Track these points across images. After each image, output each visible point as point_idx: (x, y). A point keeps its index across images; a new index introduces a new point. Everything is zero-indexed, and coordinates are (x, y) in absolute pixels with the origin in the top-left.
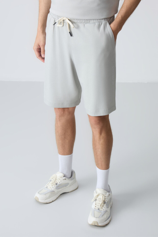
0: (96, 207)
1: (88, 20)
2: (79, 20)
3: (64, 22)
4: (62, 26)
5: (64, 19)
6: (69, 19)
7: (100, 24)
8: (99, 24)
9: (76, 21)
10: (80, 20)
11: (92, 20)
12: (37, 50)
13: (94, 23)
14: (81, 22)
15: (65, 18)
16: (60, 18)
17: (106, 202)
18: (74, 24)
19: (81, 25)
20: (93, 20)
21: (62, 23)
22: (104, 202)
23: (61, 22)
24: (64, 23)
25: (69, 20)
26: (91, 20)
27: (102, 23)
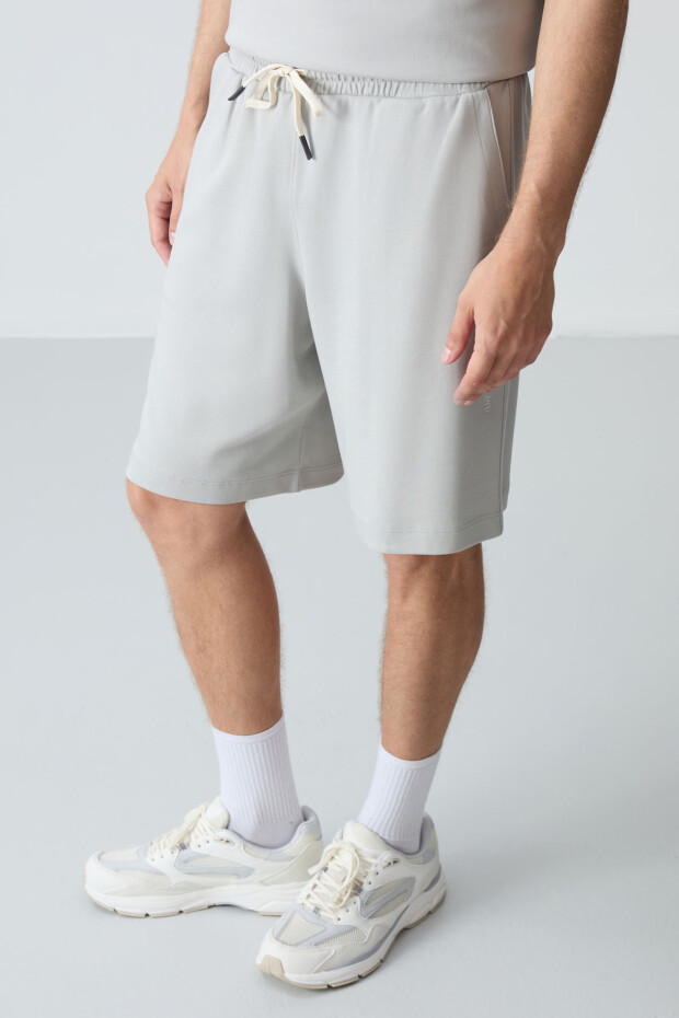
0: (311, 900)
1: (388, 84)
2: (350, 79)
3: (279, 89)
4: (269, 105)
5: (279, 73)
6: (305, 73)
7: (448, 106)
8: (443, 105)
9: (333, 85)
10: (353, 79)
11: (411, 82)
12: (160, 210)
13: (415, 98)
14: (360, 89)
15: (287, 70)
16: (264, 69)
17: (366, 888)
18: (326, 98)
19: (357, 106)
20: (413, 85)
21: (270, 95)
22: (357, 888)
23: (267, 89)
24: (280, 93)
25: (302, 77)
26: (405, 82)
27: (457, 100)
